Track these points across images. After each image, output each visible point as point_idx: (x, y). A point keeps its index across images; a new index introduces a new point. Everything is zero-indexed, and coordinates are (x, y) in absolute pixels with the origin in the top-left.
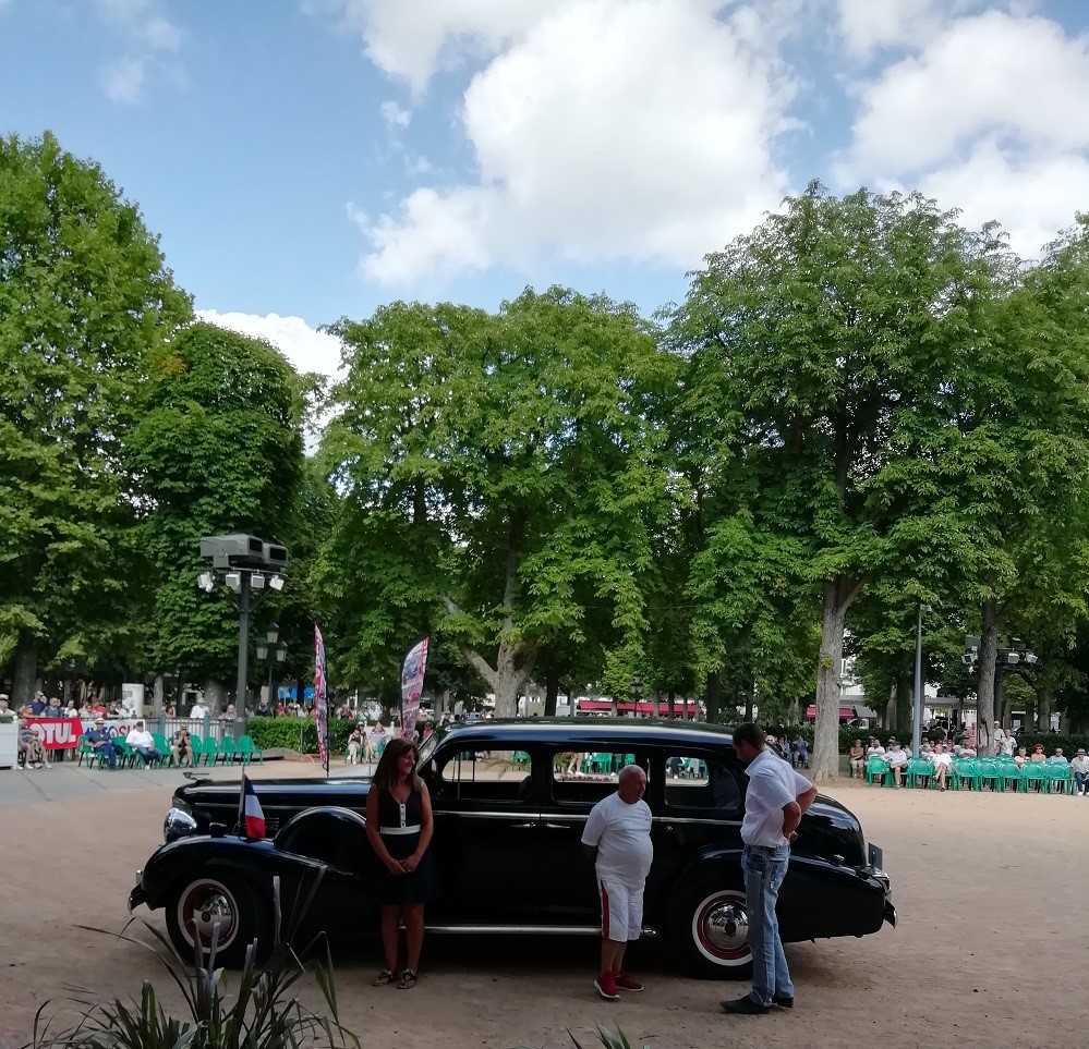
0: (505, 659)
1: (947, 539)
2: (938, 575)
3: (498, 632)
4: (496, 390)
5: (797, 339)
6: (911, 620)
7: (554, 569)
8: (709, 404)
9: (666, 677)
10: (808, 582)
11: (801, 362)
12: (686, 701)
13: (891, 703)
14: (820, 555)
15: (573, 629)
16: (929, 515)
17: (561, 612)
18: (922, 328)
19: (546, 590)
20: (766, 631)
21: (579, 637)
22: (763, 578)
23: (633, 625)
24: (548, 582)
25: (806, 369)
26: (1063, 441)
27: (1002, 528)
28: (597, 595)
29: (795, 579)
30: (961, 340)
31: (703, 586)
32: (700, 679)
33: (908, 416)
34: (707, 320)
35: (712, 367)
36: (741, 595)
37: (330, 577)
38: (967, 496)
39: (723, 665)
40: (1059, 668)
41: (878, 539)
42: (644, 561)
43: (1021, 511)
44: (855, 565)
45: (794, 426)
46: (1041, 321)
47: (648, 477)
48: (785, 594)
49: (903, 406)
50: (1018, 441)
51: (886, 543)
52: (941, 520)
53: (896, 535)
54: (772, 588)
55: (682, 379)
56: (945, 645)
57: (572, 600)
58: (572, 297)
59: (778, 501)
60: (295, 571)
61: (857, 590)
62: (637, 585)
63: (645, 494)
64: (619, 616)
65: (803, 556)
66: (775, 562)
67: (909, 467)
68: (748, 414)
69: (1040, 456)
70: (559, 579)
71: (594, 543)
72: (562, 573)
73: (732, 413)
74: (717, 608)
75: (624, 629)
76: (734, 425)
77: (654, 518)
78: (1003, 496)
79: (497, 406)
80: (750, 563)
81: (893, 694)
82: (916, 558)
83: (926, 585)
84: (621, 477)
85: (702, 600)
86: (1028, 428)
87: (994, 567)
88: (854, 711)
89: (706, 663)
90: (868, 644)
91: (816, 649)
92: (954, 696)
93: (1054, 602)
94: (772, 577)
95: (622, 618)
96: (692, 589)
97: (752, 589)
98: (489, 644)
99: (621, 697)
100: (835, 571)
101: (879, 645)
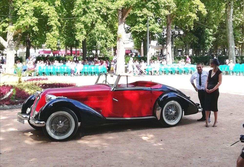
0: (10, 37)
2: (153, 7)
3: (6, 27)
6: (145, 22)
7: (26, 5)
9: (69, 42)
10: (113, 10)
12: (76, 49)
13: (142, 48)
15: (33, 26)
17: (29, 21)
19: (23, 13)
20: (100, 26)
21: (36, 29)
22: (98, 9)
23: (55, 25)
24: (24, 10)
28: (42, 14)
29: (108, 9)
31: (78, 11)
32: (80, 42)
36: (91, 14)
39: (86, 37)
42: (58, 3)
44: (127, 4)
48: (105, 14)
54: (101, 12)
56: (156, 29)
57: (33, 16)
61: (128, 12)
62: (56, 11)
64: (49, 22)
66: (102, 3)
72: (29, 7)
74: (83, 19)
75: (51, 26)
80: (94, 4)
81: (142, 45)
83: (149, 11)
85: (78, 16)
87: (169, 5)
88: (131, 51)
89: (80, 37)
90: (134, 29)
91: (117, 31)
92: (161, 45)
93: (187, 15)
94: (101, 9)
95: (51, 22)
96: (74, 12)
97: (95, 13)
98: (3, 32)
99: (54, 49)
100: (121, 6)
101: (137, 29)
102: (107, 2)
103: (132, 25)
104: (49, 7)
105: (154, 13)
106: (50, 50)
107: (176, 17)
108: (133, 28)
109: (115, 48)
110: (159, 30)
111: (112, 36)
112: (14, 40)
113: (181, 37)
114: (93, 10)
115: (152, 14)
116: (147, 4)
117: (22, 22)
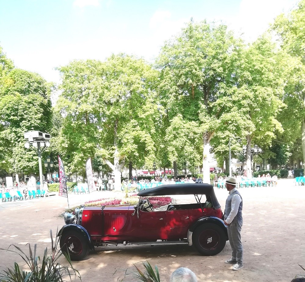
0: (116, 161)
1: (235, 119)
2: (234, 129)
3: (113, 154)
4: (107, 84)
5: (190, 64)
6: (227, 143)
7: (127, 135)
8: (167, 84)
9: (163, 163)
10: (199, 133)
11: (192, 71)
12: (168, 169)
14: (202, 126)
15: (134, 152)
16: (230, 112)
17: (131, 147)
18: (225, 59)
19: (126, 141)
20: (188, 148)
21: (136, 154)
22: (186, 134)
23: (151, 149)
24: (126, 139)
25: (194, 72)
26: (266, 89)
27: (250, 115)
28: (141, 141)
29: (195, 133)
30: (236, 61)
31: (170, 137)
32: (172, 163)
33: (223, 85)
34: (165, 59)
35: (167, 74)
36: (180, 138)
37: (63, 142)
38: (240, 106)
39: (177, 159)
40: (268, 152)
41: (217, 120)
42: (153, 131)
43: (255, 110)
44: (211, 128)
45: (192, 89)
46: (258, 55)
47: (152, 107)
48: (193, 138)
49: (222, 81)
50: (253, 90)
51: (219, 121)
52: (233, 113)
53: (222, 119)
54: (189, 136)
55: (159, 77)
56: (237, 148)
57: (134, 143)
58: (126, 55)
59: (189, 111)
60: (53, 140)
61: (212, 135)
62: (151, 138)
63: (152, 112)
64: (147, 147)
65: (197, 126)
66: (189, 128)
67: (224, 99)
68: (179, 86)
69: (260, 93)
70: (129, 138)
71: (138, 126)
72: (130, 136)
73: (174, 87)
74: (174, 143)
75: (148, 151)
76: (175, 90)
77: (155, 118)
78: (250, 106)
79: (107, 88)
80: (182, 129)
82: (228, 125)
83: (231, 132)
84: (144, 107)
85: (170, 141)
86: (256, 86)
87: (248, 126)
88: (215, 169)
89: (172, 158)
90: (217, 150)
91: (202, 152)
92: (241, 162)
93: (265, 134)
94: (189, 133)
95: (148, 148)
96: (167, 138)
97: (184, 137)
98: (111, 157)
99: (151, 170)
100: (206, 130)
101: (220, 149)
102: (194, 127)
103: (216, 147)
104: (146, 135)
105: (236, 134)
106: (147, 170)
107: (255, 137)
108: (217, 148)
109: (201, 167)
110: (240, 149)
111: (198, 156)
112: (119, 164)
113: (260, 154)
114: (182, 134)
115: (233, 135)
116: (229, 127)
117: (125, 149)
